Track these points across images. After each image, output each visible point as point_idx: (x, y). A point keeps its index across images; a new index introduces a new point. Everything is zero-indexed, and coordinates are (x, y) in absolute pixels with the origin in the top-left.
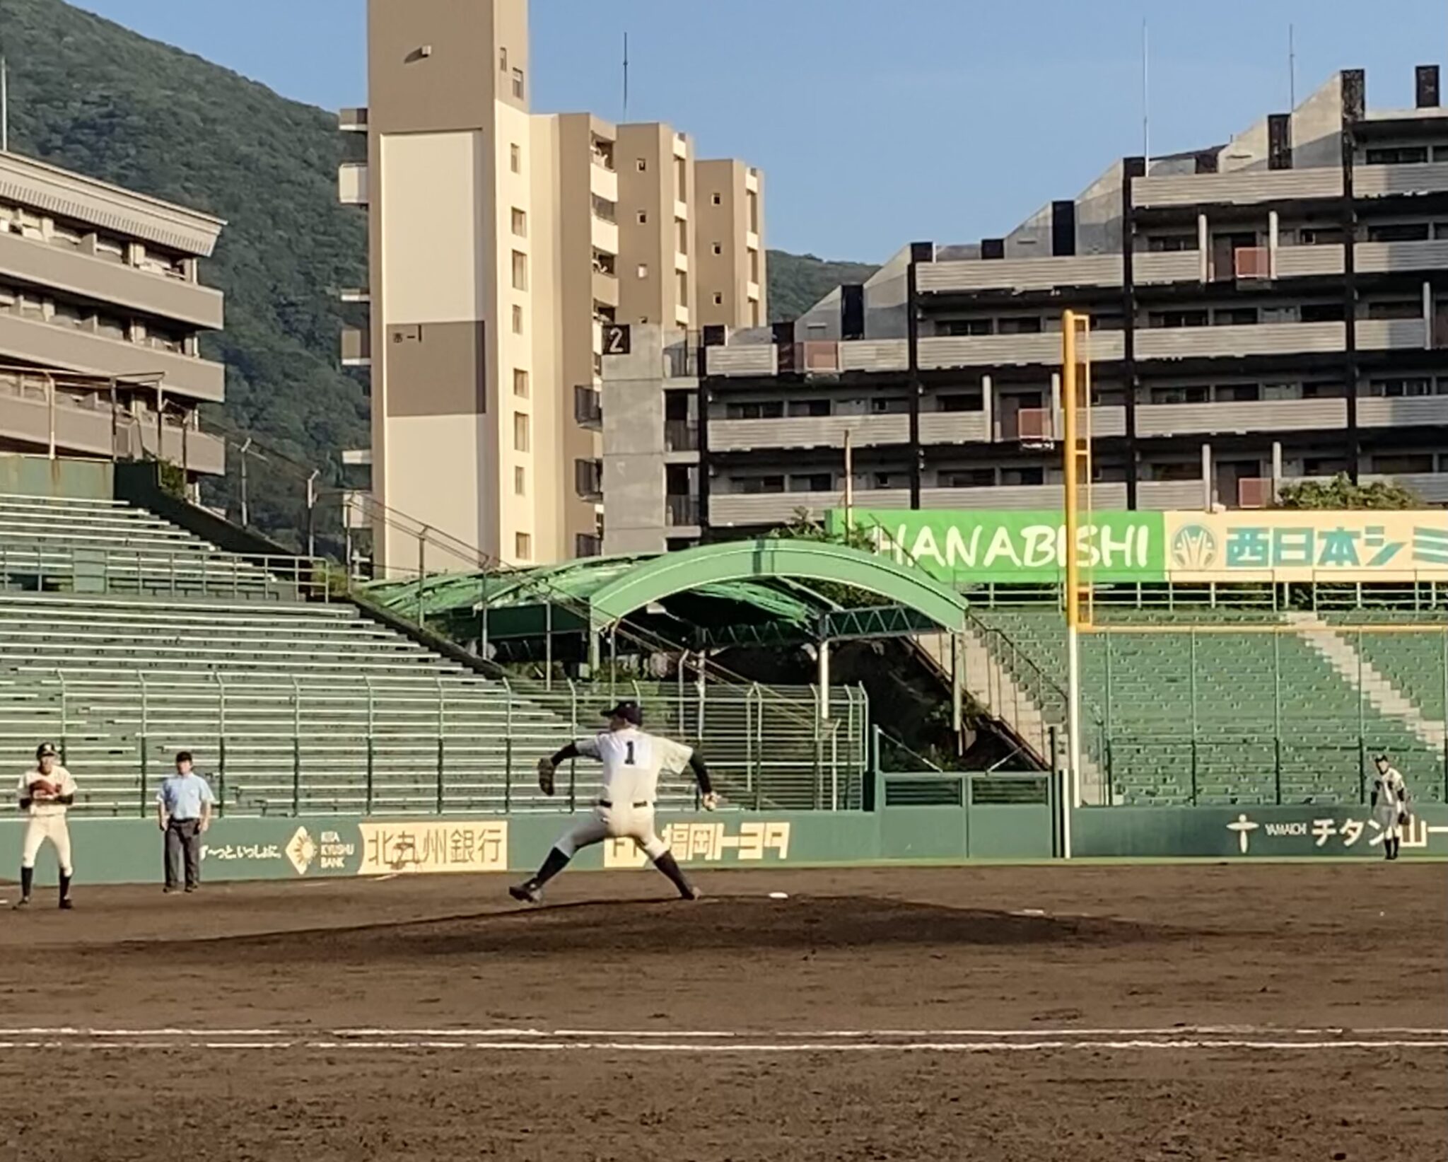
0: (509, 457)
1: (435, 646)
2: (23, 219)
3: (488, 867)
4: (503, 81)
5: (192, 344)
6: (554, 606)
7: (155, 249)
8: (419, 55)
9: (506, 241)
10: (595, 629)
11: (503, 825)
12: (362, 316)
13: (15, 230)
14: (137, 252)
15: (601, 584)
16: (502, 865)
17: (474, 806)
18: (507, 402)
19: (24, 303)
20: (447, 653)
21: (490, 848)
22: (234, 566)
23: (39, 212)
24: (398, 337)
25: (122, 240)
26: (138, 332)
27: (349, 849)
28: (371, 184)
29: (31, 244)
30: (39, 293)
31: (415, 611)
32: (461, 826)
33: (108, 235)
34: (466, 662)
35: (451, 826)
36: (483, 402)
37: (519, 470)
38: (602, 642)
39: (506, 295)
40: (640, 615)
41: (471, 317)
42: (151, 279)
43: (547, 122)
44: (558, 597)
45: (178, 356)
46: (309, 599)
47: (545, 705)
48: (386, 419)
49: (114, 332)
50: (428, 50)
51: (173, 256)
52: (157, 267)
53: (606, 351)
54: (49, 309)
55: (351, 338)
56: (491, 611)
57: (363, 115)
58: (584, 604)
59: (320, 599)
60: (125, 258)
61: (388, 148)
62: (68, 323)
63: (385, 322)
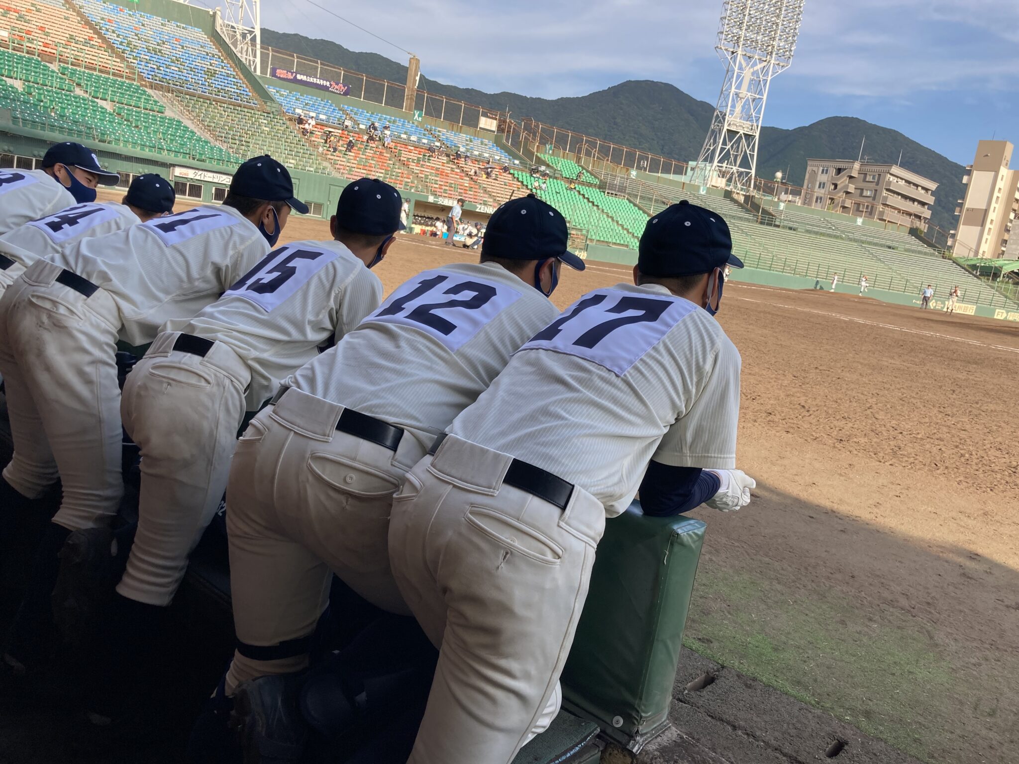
0: (985, 236)
1: (967, 271)
2: (899, 180)
3: (970, 314)
4: (1004, 162)
5: (926, 207)
6: (995, 267)
7: (923, 188)
8: (987, 156)
9: (996, 194)
10: (1003, 273)
11: (975, 307)
12: (961, 205)
13: (897, 182)
14: (920, 188)
15: (1006, 264)
16: (973, 314)
17: (970, 302)
18: (988, 225)
19: (895, 195)
20: (970, 272)
21: (971, 311)
22: (929, 250)
23: (902, 179)
24: (968, 210)
25: (917, 186)
26: (916, 203)
27: (942, 306)
28: (970, 180)
29: (900, 185)
30: (898, 194)
31: (965, 264)
32: (966, 305)
33: (915, 184)
34: (973, 275)
35: (964, 305)
36: (983, 224)
37: (987, 239)
38: (1004, 275)
39: (993, 205)
40: (1013, 272)
41: (984, 208)
42: (921, 193)
43: (1011, 171)
44: (996, 265)
45: (923, 209)
46: (943, 258)
47: (988, 285)
48: (961, 226)
49: (911, 203)
50: (989, 155)
51: (926, 190)
52: (923, 192)
53: (1015, 218)
54: (900, 197)
55: (958, 209)
56: (981, 266)
57: (972, 166)
58: (1001, 268)
59: (946, 258)
60: (917, 189)
61: (975, 173)
62: (903, 201)
63: (966, 207)
